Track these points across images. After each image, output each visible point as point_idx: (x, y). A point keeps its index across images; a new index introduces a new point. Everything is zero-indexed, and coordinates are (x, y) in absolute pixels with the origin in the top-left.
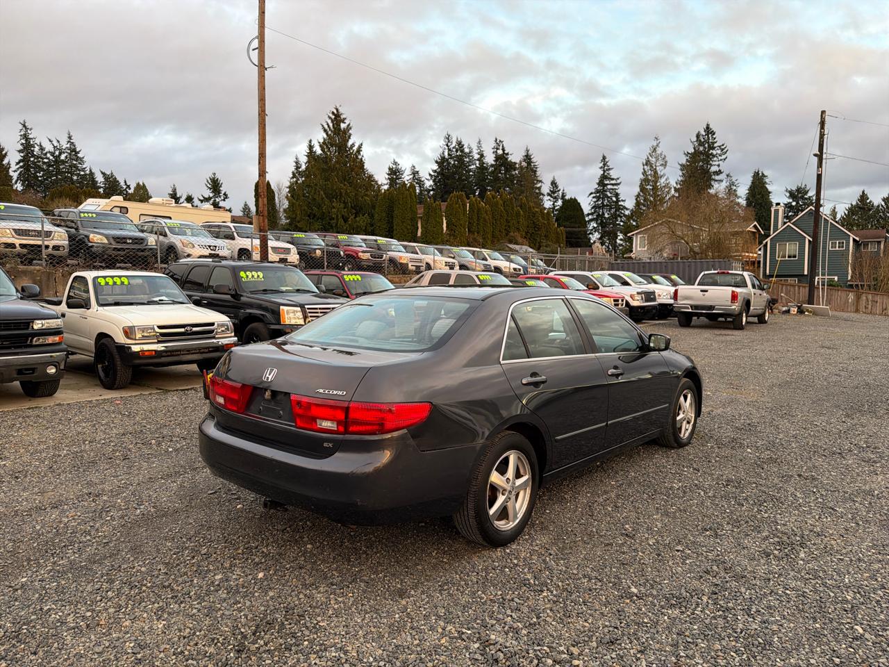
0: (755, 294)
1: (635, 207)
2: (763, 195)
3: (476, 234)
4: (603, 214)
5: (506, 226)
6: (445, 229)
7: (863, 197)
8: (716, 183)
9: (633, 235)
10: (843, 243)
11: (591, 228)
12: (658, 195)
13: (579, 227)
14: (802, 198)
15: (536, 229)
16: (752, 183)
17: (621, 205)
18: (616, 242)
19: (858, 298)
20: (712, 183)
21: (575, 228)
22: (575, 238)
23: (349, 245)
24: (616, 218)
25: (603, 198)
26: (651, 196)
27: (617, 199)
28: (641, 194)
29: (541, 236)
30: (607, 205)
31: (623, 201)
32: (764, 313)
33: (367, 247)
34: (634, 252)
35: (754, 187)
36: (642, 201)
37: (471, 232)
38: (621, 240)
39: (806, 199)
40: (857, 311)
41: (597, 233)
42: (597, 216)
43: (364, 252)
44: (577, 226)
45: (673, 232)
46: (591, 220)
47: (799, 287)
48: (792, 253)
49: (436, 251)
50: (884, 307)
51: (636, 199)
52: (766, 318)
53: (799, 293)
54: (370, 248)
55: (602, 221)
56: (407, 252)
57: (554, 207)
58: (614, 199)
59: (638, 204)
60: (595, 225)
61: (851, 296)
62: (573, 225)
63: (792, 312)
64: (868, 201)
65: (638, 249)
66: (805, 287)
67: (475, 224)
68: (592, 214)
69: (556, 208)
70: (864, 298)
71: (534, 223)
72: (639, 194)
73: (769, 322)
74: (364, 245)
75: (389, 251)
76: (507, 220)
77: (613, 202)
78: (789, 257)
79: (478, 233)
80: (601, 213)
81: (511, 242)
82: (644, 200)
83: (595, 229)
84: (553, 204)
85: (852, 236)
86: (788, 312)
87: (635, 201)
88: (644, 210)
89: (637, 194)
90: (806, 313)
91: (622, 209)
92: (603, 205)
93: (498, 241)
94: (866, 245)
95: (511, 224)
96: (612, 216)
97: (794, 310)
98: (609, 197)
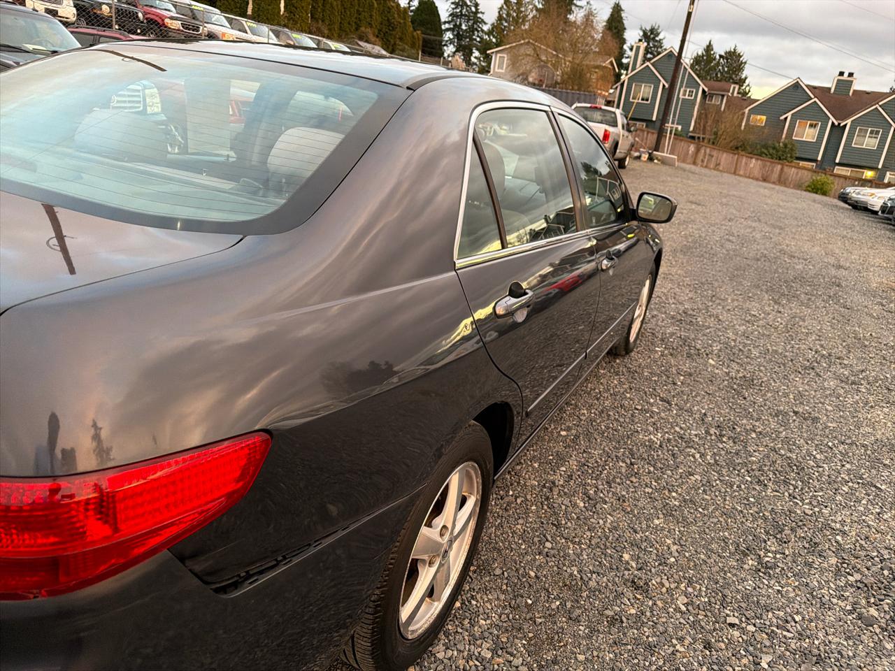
0: (623, 136)
1: (497, 21)
2: (619, 30)
3: (320, 22)
4: (461, 24)
5: (356, 18)
6: (282, 9)
7: (709, 48)
8: (577, 9)
9: (493, 53)
10: (693, 92)
11: (446, 39)
12: (522, 12)
13: (434, 35)
14: (654, 39)
15: (391, 28)
16: (611, 15)
17: (480, 18)
18: (470, 59)
19: (698, 150)
20: (573, 7)
21: (430, 35)
22: (429, 48)
23: (152, 6)
24: (473, 32)
25: (462, 6)
26: (515, 11)
27: (477, 9)
28: (505, 7)
29: (395, 37)
30: (465, 15)
31: (482, 13)
32: (625, 158)
33: (177, 13)
34: (492, 72)
35: (612, 20)
36: (504, 16)
37: (315, 18)
38: (476, 58)
39: (657, 41)
40: (694, 163)
41: (452, 46)
42: (454, 25)
43: (172, 18)
44: (432, 33)
45: (538, 55)
46: (448, 30)
47: (648, 132)
48: (646, 96)
49: (270, 32)
50: (718, 162)
51: (499, 12)
52: (626, 163)
53: (647, 139)
54: (183, 15)
55: (458, 33)
56: (232, 28)
57: (410, 7)
58: (473, 9)
59: (500, 18)
60: (452, 37)
61: (692, 148)
62: (428, 31)
63: (642, 159)
64: (712, 52)
65: (496, 70)
66: (653, 133)
67: (319, 10)
68: (449, 22)
69: (412, 8)
70: (703, 151)
71: (388, 20)
72: (503, 6)
73: (627, 168)
74: (173, 9)
75: (208, 23)
76: (358, 11)
77: (472, 12)
78: (643, 99)
79: (323, 21)
80: (458, 23)
81: (361, 39)
82: (507, 15)
83: (451, 41)
84: (409, 3)
85: (702, 86)
86: (639, 158)
87: (497, 14)
88: (505, 26)
89: (500, 6)
90: (656, 161)
91: (480, 23)
92: (462, 15)
93: (347, 34)
94: (711, 96)
95: (362, 17)
96: (469, 28)
97: (645, 157)
98: (467, 6)
